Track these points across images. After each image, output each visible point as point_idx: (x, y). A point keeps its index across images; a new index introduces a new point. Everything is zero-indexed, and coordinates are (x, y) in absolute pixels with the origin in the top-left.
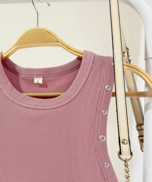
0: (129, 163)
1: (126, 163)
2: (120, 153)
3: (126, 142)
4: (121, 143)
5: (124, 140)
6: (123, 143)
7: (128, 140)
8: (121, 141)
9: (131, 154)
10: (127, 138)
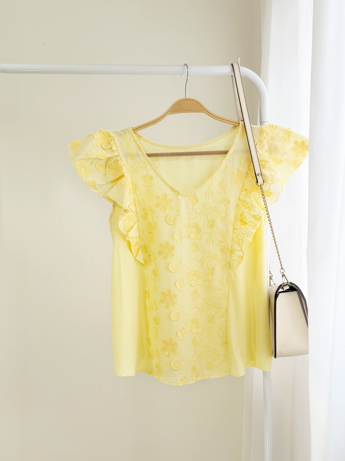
0: (263, 186)
1: (261, 187)
2: (257, 182)
3: (259, 175)
4: (257, 176)
5: (258, 174)
6: (258, 175)
7: (260, 173)
8: (257, 175)
9: (264, 181)
10: (260, 172)
